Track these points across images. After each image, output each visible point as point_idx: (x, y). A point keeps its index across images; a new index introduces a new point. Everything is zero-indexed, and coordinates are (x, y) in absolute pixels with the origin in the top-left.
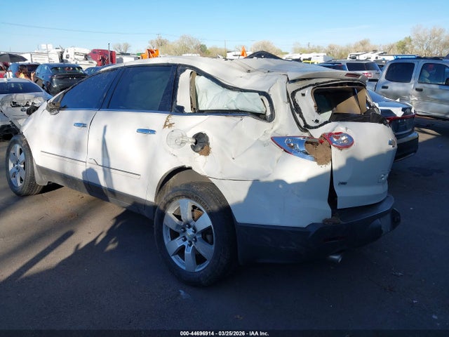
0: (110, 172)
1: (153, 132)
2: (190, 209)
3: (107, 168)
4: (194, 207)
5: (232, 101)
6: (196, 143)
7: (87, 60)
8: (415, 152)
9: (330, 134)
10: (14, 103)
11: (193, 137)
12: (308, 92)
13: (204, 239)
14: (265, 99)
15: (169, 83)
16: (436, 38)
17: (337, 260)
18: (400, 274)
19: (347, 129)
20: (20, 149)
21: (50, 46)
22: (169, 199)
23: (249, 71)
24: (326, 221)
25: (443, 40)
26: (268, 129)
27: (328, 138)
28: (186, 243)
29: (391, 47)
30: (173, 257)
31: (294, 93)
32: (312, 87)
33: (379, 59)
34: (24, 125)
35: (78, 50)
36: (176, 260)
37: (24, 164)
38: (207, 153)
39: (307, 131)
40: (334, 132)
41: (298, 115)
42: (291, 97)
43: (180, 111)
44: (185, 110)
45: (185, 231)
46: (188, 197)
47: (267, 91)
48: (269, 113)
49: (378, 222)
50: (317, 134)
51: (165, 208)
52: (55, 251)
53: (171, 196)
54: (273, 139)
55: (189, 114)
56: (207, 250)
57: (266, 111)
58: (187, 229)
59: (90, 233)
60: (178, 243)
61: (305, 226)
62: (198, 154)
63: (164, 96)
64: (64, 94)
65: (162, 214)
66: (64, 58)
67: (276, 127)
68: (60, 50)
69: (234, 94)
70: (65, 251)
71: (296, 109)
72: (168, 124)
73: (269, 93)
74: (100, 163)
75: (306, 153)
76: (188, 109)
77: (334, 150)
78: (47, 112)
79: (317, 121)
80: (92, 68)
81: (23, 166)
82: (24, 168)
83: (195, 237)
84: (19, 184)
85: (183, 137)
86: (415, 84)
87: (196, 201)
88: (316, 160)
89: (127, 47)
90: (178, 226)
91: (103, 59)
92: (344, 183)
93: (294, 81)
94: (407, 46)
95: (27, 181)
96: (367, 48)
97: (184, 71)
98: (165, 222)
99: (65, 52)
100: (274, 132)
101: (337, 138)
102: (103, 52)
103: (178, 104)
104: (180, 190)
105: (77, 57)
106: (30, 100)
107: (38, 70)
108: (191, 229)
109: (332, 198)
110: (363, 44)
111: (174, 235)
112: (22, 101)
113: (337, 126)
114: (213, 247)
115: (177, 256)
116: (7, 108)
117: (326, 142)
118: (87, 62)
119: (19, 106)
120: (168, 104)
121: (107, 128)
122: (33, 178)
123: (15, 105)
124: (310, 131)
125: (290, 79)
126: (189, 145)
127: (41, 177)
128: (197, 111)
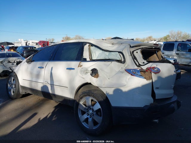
0: (54, 87)
1: (73, 69)
2: (90, 101)
3: (52, 85)
4: (92, 100)
5: (107, 56)
6: (92, 73)
7: (37, 45)
8: (180, 78)
9: (150, 68)
10: (9, 61)
11: (91, 70)
12: (139, 51)
13: (97, 114)
14: (121, 54)
15: (80, 49)
16: (179, 35)
17: (156, 122)
18: (182, 129)
19: (157, 65)
20: (14, 79)
21: (22, 40)
22: (80, 97)
23: (113, 44)
24: (151, 104)
25: (182, 36)
26: (123, 66)
27: (149, 69)
28: (89, 116)
29: (161, 39)
30: (83, 123)
31: (133, 52)
32: (140, 49)
33: (157, 43)
34: (15, 69)
35: (33, 41)
36: (84, 124)
37: (15, 85)
38: (97, 77)
39: (140, 67)
40: (152, 67)
41: (135, 61)
42: (132, 53)
43: (85, 60)
44: (87, 60)
45: (88, 111)
46: (89, 96)
47: (121, 51)
48: (123, 60)
49: (173, 105)
50: (144, 68)
51: (79, 101)
52: (29, 122)
53: (82, 96)
54: (126, 70)
55: (89, 61)
56: (99, 119)
57: (122, 59)
58: (89, 110)
59: (44, 114)
60: (85, 116)
61: (143, 107)
62: (93, 77)
63: (78, 54)
64: (34, 55)
65: (78, 104)
66: (28, 44)
67: (126, 66)
68: (26, 41)
69: (107, 53)
70: (34, 122)
71: (134, 58)
72: (80, 65)
73: (123, 52)
74: (50, 83)
75: (141, 76)
76: (88, 59)
77: (153, 74)
78: (26, 63)
79: (144, 63)
80: (40, 48)
81: (14, 86)
82: (15, 87)
83: (93, 114)
84: (12, 94)
85: (87, 70)
86: (175, 51)
87: (93, 97)
88: (145, 78)
89: (53, 40)
90: (85, 109)
91: (44, 45)
92: (158, 88)
93: (133, 47)
94: (168, 38)
95: (16, 92)
96: (152, 39)
97: (86, 44)
98: (79, 107)
99: (28, 42)
100: (126, 67)
101: (153, 69)
102: (44, 42)
103: (84, 57)
104: (86, 93)
105: (33, 44)
106: (16, 60)
107: (17, 49)
108: (91, 110)
109: (153, 95)
110: (150, 38)
111: (83, 113)
112: (12, 60)
113: (153, 64)
114: (101, 118)
115: (85, 123)
116: (6, 63)
117: (149, 71)
118: (37, 46)
119: (11, 62)
120: (80, 58)
121: (53, 68)
122: (19, 91)
123: (9, 62)
124: (141, 67)
125: (131, 46)
126: (89, 74)
127: (22, 90)
128: (92, 60)
